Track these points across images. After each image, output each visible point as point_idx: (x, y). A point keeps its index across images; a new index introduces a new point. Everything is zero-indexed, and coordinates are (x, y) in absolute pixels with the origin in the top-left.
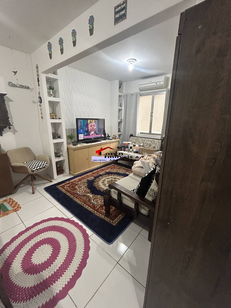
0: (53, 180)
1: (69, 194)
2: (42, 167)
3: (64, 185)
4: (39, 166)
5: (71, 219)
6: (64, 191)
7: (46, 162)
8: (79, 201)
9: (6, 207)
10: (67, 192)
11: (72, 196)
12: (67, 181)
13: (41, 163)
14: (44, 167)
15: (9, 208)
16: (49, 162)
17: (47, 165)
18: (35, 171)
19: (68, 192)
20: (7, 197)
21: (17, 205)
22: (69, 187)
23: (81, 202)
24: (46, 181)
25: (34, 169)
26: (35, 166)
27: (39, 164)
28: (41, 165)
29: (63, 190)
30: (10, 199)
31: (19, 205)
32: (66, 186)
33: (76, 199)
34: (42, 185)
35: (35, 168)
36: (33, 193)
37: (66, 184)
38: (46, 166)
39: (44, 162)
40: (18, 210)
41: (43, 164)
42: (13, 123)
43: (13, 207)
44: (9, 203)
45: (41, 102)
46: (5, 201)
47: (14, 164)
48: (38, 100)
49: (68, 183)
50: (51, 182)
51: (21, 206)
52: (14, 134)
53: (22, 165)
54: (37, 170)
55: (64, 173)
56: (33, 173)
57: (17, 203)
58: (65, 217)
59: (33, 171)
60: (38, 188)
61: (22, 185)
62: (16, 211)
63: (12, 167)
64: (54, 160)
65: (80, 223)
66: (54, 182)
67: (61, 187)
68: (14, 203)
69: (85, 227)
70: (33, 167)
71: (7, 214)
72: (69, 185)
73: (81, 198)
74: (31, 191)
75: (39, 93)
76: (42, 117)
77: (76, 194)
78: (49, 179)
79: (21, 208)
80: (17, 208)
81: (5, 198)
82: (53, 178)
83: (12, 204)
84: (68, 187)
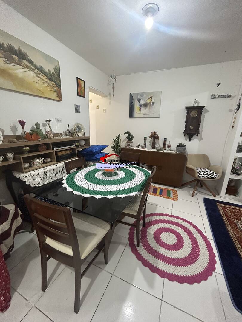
0: (217, 196)
1: (225, 218)
2: (210, 177)
3: (228, 207)
4: (207, 175)
5: (208, 239)
6: (222, 212)
7: (216, 174)
8: (233, 234)
9: (170, 194)
10: (225, 215)
11: (227, 223)
12: (234, 206)
13: (211, 173)
14: (212, 178)
15: (172, 195)
16: (220, 175)
17: (216, 177)
18: (201, 177)
19: (227, 216)
20: (175, 188)
21: (176, 197)
22: (232, 212)
23: (234, 236)
24: (210, 194)
25: (201, 175)
26: (204, 173)
27: (208, 173)
28: (209, 174)
29: (222, 210)
30: (176, 190)
31: (178, 198)
32: (228, 209)
33: (231, 228)
34: (203, 195)
35: (203, 175)
36: (192, 196)
37: (230, 208)
38: (214, 178)
39: (214, 173)
40: (175, 200)
41: (212, 174)
42: (202, 131)
43: (174, 197)
44: (173, 193)
45: (238, 110)
46: (173, 190)
47: (189, 165)
48: (236, 107)
49: (233, 208)
50: (215, 197)
51: (178, 199)
52: (200, 141)
53: (194, 168)
54: (203, 177)
55: (237, 196)
56: (199, 179)
57: (178, 195)
58: (204, 233)
59: (199, 176)
60: (199, 195)
61: (189, 186)
62: (173, 200)
63: (187, 167)
64: (229, 176)
65: (215, 251)
66: (217, 198)
67: (222, 206)
68: (176, 195)
69: (217, 258)
70: (202, 173)
71: (168, 199)
72: (234, 211)
73: (238, 233)
74: (192, 193)
75: (240, 99)
76: (233, 127)
77: (236, 224)
78: (215, 193)
79: (177, 200)
80: (175, 198)
81: (173, 188)
82: (219, 194)
83: (174, 194)
84: (229, 212)
